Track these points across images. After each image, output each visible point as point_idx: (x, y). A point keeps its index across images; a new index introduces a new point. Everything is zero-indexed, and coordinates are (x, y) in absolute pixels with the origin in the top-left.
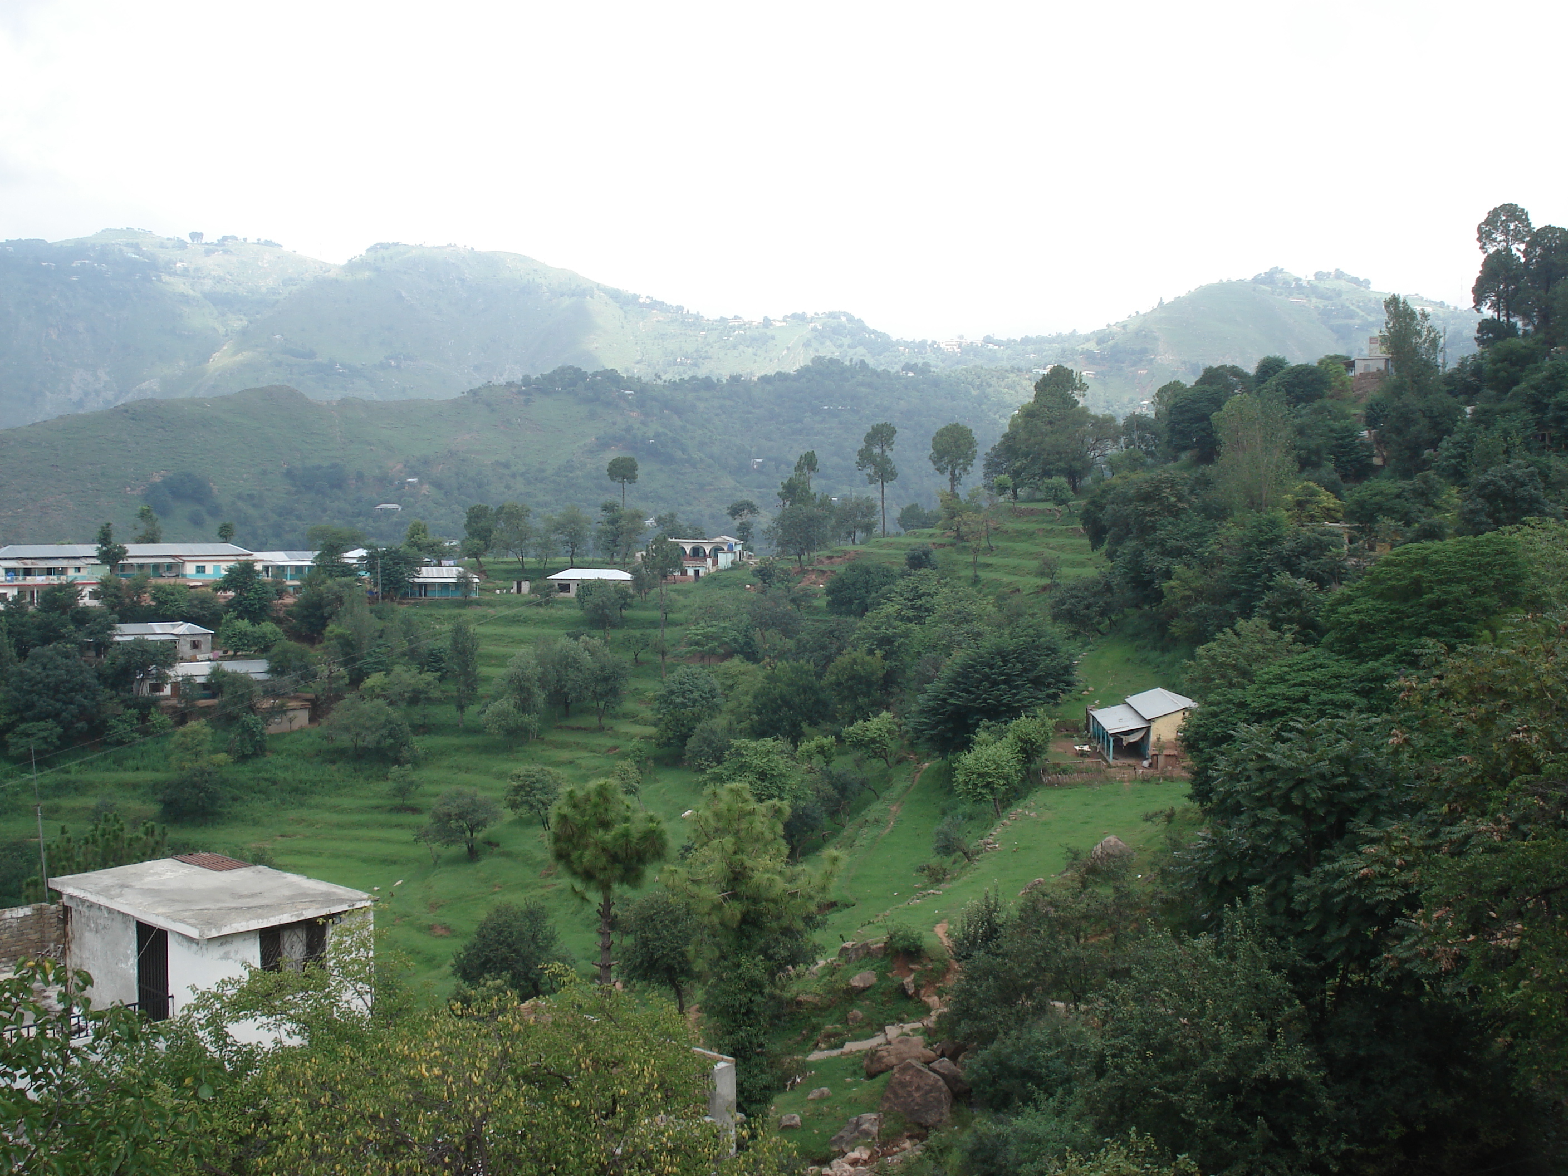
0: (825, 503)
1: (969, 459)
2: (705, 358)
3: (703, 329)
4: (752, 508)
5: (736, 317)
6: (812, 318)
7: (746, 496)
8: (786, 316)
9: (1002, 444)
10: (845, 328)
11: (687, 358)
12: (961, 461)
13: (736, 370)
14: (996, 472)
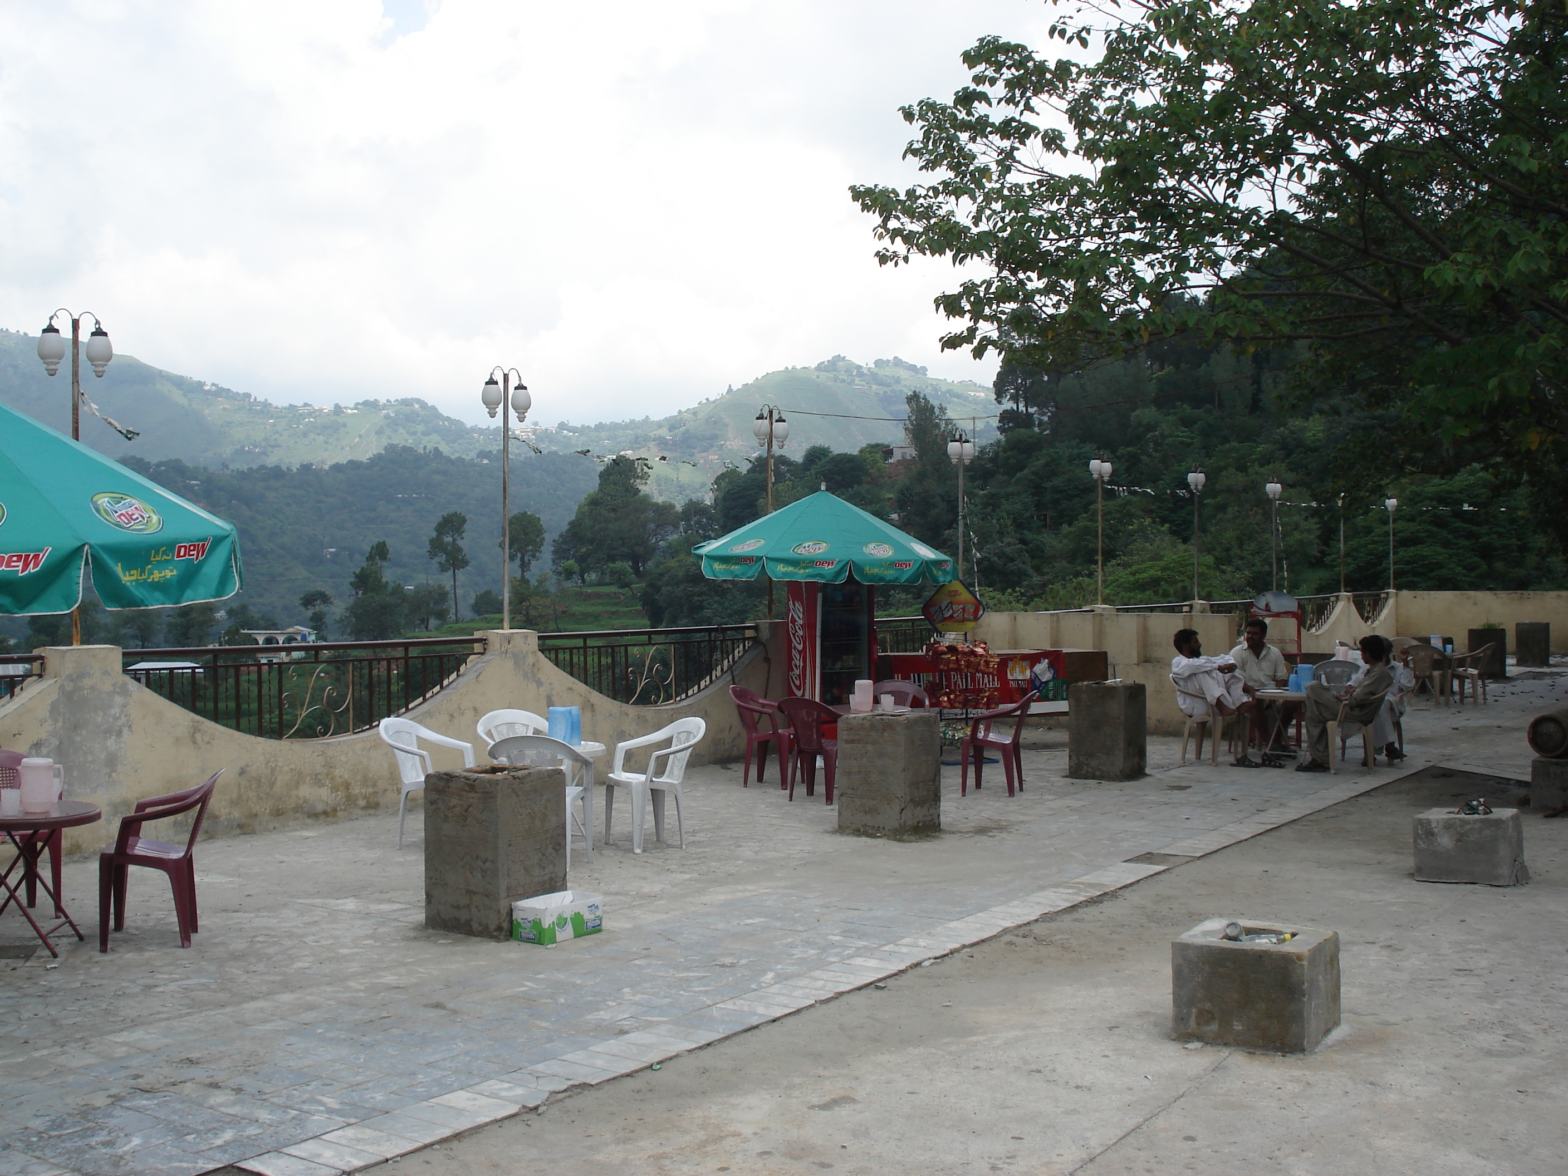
0: (398, 591)
1: (538, 545)
2: (273, 447)
3: (272, 417)
4: (324, 598)
5: (306, 405)
6: (385, 405)
7: (320, 586)
8: (357, 404)
9: (568, 531)
10: (418, 416)
11: (256, 447)
12: (530, 548)
13: (307, 458)
14: (564, 558)
